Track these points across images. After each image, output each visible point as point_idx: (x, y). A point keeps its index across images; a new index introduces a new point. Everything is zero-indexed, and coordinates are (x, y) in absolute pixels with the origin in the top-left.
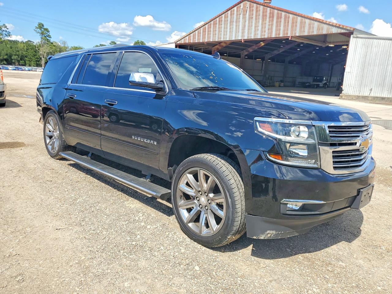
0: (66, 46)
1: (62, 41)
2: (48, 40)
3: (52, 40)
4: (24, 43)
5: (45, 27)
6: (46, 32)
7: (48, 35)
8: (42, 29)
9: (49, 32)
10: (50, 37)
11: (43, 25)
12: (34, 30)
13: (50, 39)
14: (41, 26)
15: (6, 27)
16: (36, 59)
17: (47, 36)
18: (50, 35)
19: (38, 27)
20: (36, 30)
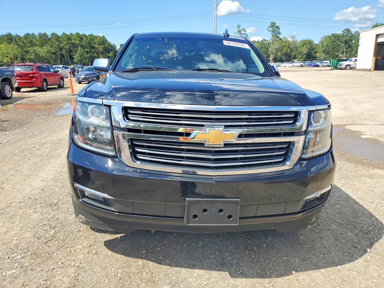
0: (295, 40)
1: (291, 36)
2: (277, 37)
3: (281, 36)
4: (259, 42)
5: (277, 25)
6: (277, 29)
7: (279, 32)
8: (274, 28)
9: (280, 29)
10: (279, 34)
11: (275, 24)
12: (267, 29)
13: (280, 35)
14: (273, 25)
15: (245, 31)
16: (267, 56)
17: (277, 33)
18: (280, 31)
19: (270, 26)
20: (268, 29)
